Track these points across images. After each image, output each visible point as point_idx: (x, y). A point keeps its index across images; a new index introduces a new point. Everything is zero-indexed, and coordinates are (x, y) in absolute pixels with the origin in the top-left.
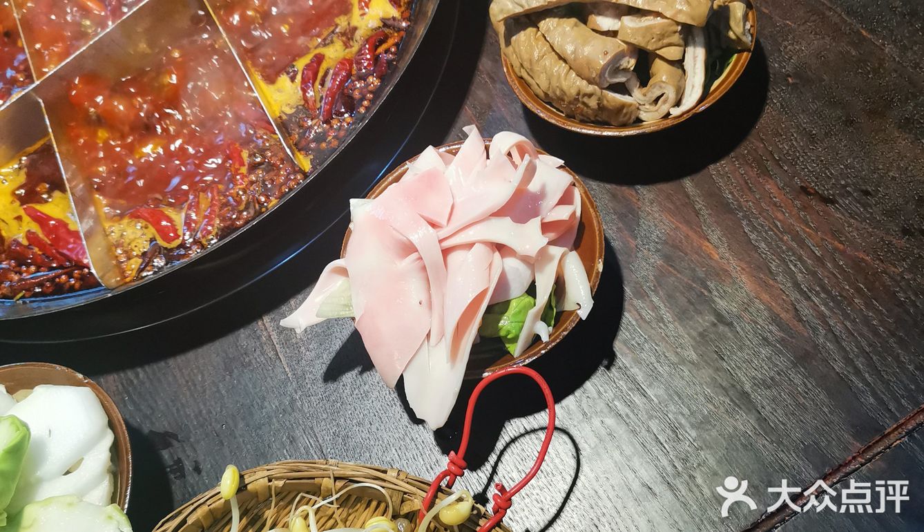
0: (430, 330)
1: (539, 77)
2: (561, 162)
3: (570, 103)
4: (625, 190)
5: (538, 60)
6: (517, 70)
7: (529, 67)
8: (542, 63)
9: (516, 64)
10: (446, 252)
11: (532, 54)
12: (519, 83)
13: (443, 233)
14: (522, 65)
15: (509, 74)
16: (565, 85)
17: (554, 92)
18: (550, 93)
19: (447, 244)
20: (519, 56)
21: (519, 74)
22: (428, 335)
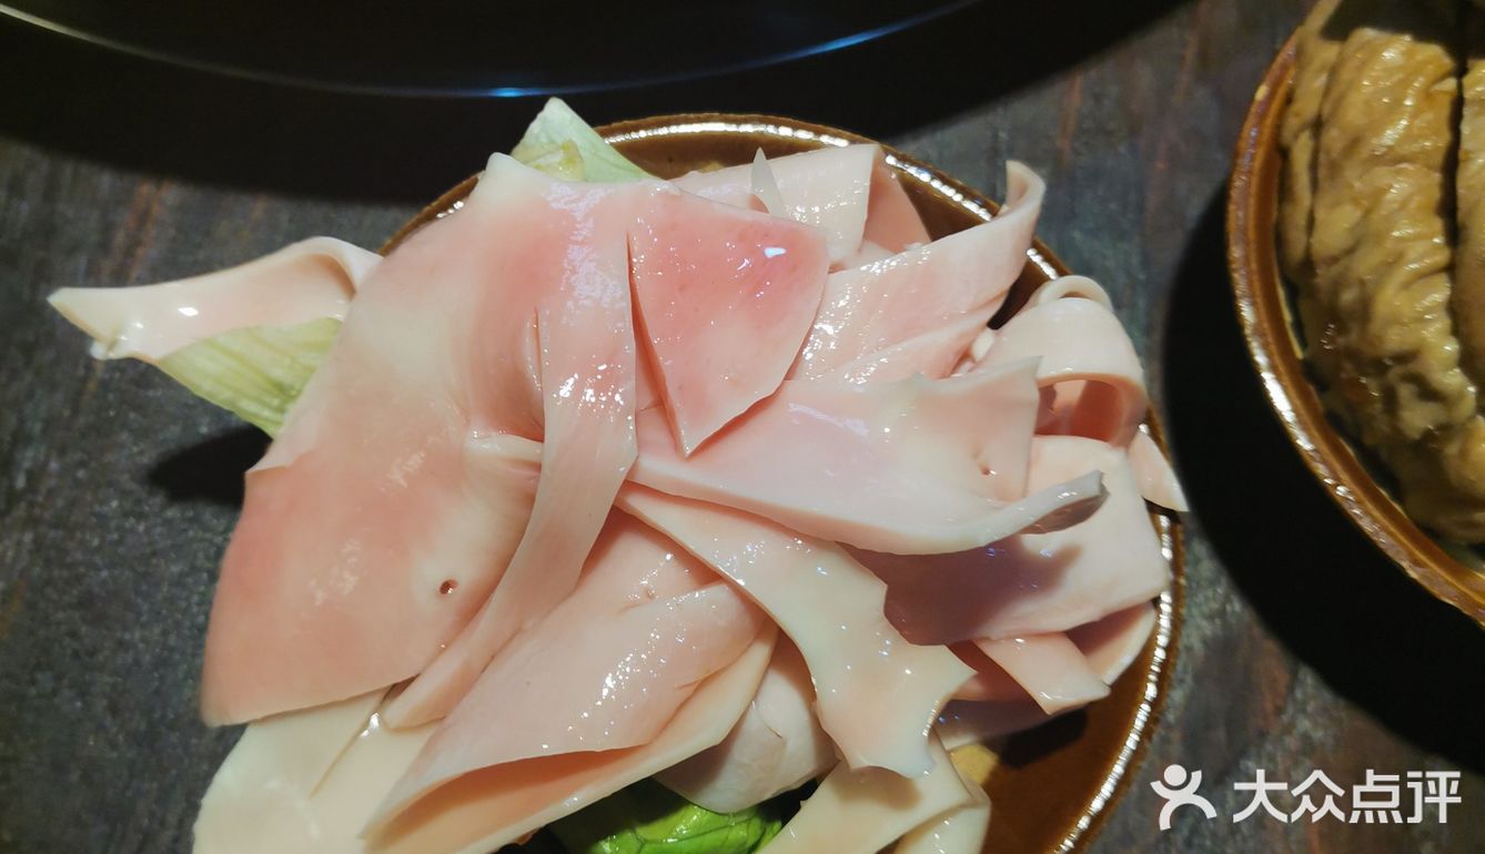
0: (418, 676)
1: (1336, 204)
2: (1177, 499)
3: (1352, 354)
4: (1270, 659)
5: (1376, 160)
6: (1292, 122)
7: (1334, 155)
8: (1381, 175)
9: (1307, 106)
10: (621, 521)
11: (1377, 127)
12: (1268, 165)
13: (660, 467)
14: (1318, 126)
15: (1262, 116)
16: (1390, 300)
17: (1338, 285)
18: (1323, 277)
19: (641, 505)
20: (1334, 94)
21: (1287, 135)
22: (397, 689)
